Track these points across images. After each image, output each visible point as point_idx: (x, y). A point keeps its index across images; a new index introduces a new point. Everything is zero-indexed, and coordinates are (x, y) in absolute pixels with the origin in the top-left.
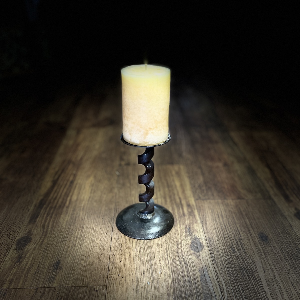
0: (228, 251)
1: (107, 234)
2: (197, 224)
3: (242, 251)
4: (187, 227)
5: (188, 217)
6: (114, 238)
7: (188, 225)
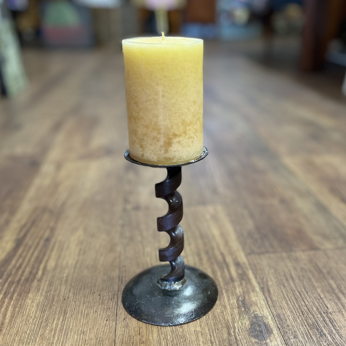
0: (312, 335)
1: (107, 320)
2: (255, 293)
3: (334, 332)
5: (239, 283)
6: (120, 328)
7: (241, 295)
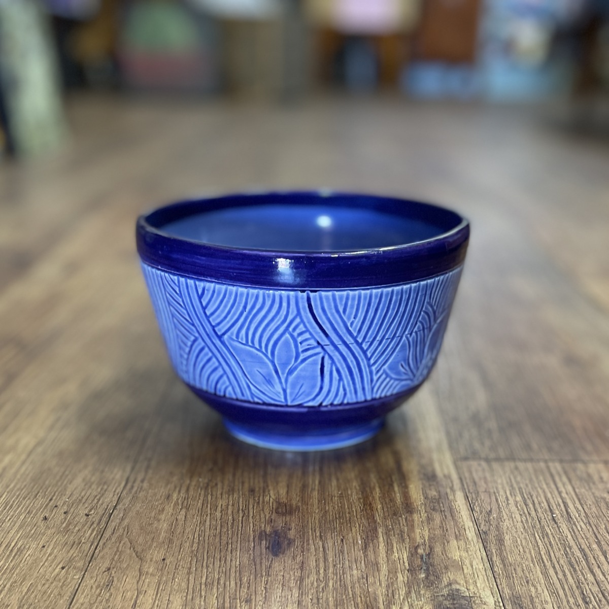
2: (462, 543)
4: (420, 551)
5: (424, 515)
